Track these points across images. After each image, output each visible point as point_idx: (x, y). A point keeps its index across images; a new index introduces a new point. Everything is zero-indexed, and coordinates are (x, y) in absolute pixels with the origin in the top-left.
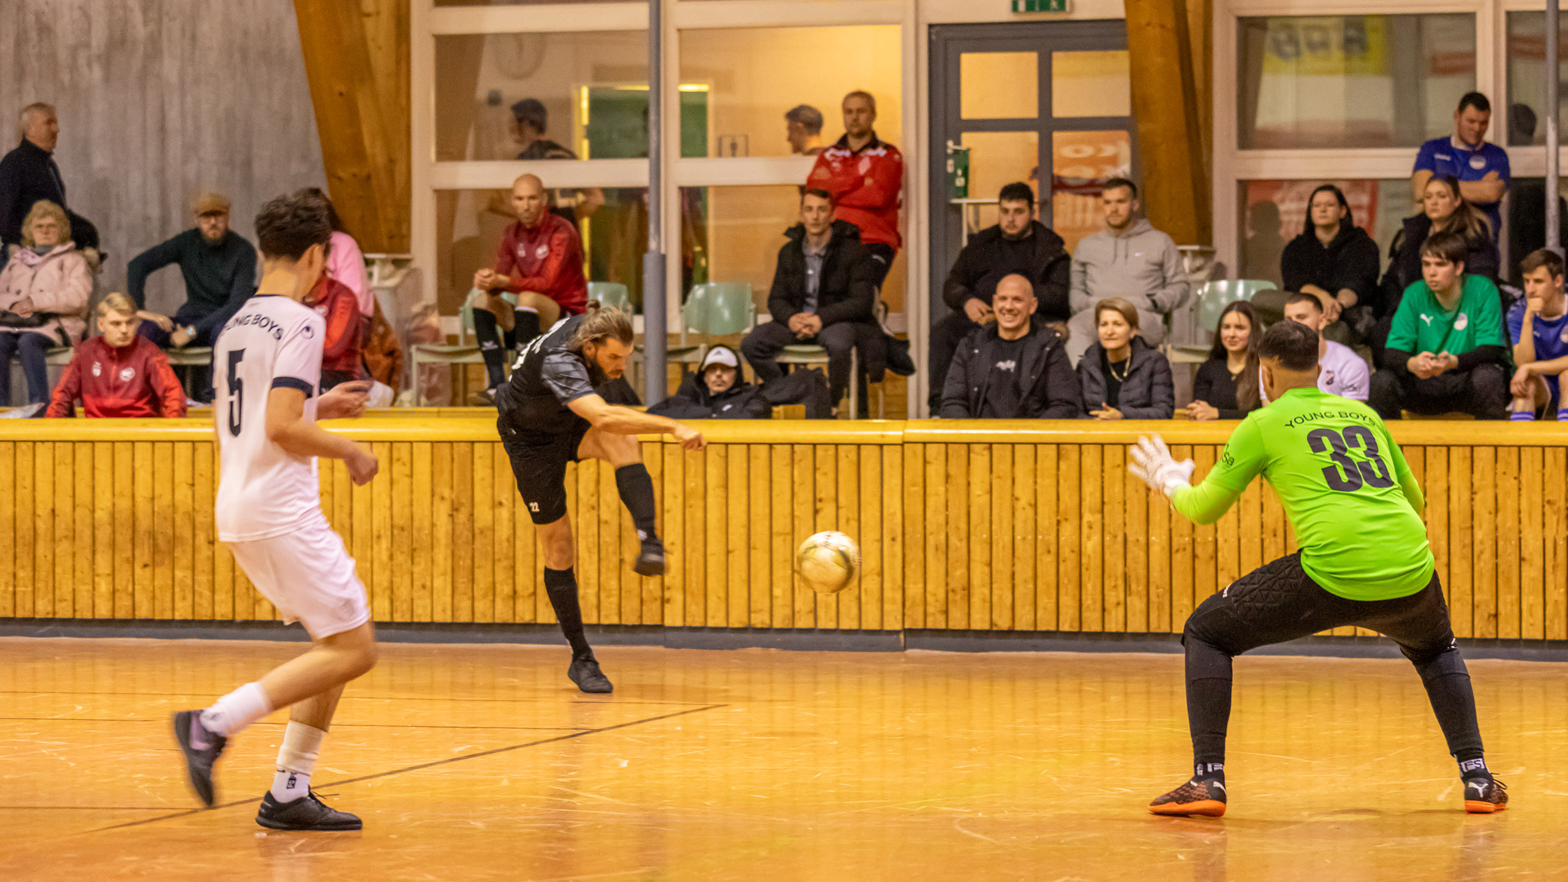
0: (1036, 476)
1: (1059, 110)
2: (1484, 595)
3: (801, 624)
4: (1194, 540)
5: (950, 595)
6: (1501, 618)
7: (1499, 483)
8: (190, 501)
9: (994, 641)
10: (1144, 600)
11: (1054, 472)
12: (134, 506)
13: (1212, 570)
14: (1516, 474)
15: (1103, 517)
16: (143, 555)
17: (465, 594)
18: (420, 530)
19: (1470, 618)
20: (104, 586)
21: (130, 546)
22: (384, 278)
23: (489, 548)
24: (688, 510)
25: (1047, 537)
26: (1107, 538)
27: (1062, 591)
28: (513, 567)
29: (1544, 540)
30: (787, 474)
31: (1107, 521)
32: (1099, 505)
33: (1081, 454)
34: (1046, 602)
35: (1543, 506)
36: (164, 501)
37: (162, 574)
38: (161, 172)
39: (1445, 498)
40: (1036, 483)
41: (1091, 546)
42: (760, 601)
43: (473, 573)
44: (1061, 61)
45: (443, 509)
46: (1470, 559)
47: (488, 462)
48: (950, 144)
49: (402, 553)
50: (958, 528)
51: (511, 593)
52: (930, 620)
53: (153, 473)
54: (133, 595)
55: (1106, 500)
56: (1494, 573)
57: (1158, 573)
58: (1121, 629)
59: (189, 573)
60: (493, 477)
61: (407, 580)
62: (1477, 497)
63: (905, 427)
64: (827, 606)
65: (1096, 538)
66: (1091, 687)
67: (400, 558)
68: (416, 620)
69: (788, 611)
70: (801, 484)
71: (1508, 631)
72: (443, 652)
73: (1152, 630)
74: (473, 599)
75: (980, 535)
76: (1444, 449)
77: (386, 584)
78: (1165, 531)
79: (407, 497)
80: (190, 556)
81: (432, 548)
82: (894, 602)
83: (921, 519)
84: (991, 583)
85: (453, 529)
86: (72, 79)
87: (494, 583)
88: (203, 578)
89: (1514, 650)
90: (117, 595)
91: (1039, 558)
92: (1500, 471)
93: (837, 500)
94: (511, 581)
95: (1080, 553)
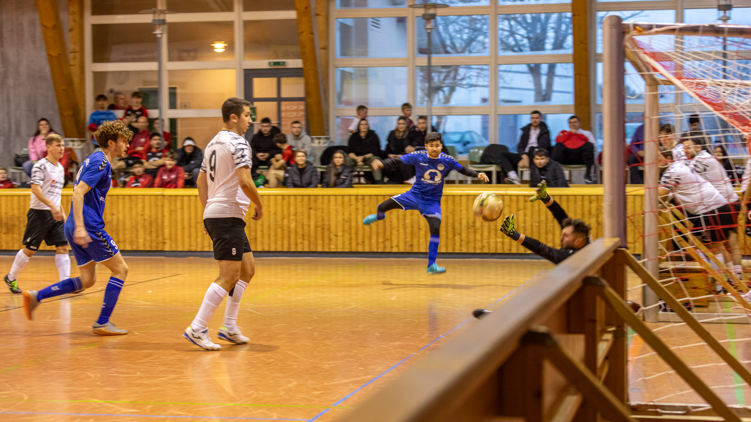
0: (276, 205)
1: (283, 96)
2: (408, 240)
3: (206, 249)
4: (323, 225)
6: (413, 246)
8: (18, 213)
9: (264, 254)
10: (308, 241)
11: (281, 204)
15: (296, 217)
16: (4, 230)
19: (404, 246)
22: (78, 145)
25: (279, 223)
26: (297, 223)
27: (284, 239)
28: (118, 233)
32: (295, 214)
34: (279, 242)
36: (10, 214)
37: (10, 235)
38: (8, 113)
41: (293, 225)
42: (193, 243)
44: (284, 80)
46: (404, 229)
53: (7, 205)
55: (297, 212)
56: (411, 233)
57: (312, 234)
58: (302, 251)
59: (18, 235)
65: (294, 223)
66: (293, 267)
69: (202, 246)
71: (415, 250)
73: (311, 251)
78: (314, 221)
84: (263, 237)
89: (418, 255)
91: (277, 229)
95: (289, 227)
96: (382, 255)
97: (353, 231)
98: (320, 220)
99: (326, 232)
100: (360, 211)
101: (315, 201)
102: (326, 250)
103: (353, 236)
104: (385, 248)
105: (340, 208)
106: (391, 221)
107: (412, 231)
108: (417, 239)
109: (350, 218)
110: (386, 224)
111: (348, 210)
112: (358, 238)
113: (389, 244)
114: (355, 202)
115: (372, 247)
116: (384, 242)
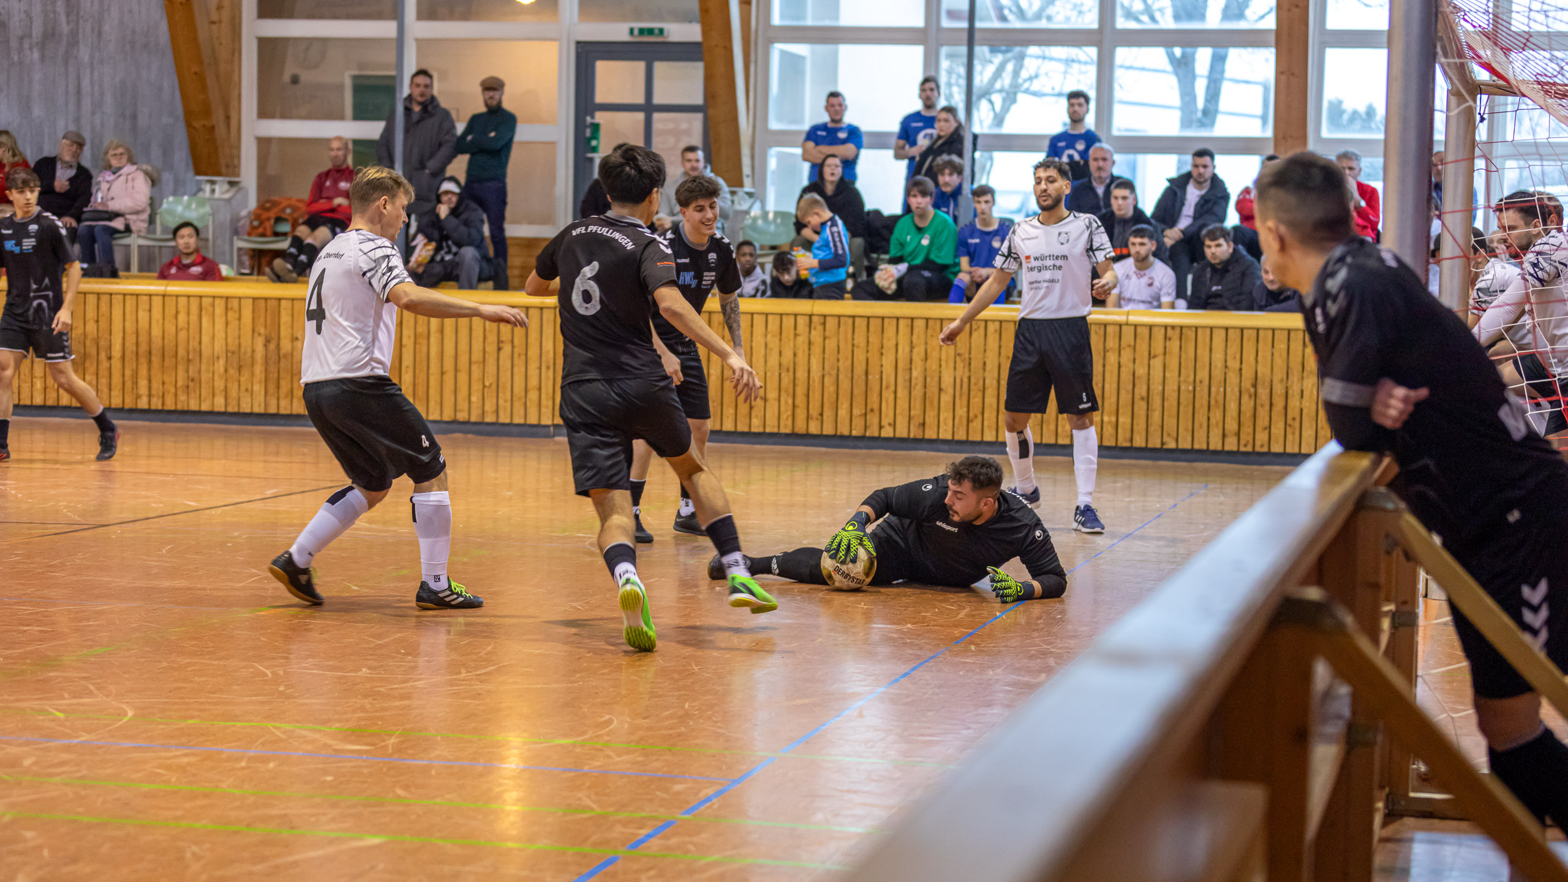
1: (657, 100)
2: (916, 412)
3: (490, 419)
6: (927, 427)
7: (929, 342)
8: (95, 331)
17: (273, 395)
18: (245, 353)
19: (906, 424)
20: (39, 384)
22: (223, 193)
23: (289, 366)
24: (417, 346)
29: (955, 378)
35: (955, 357)
39: (894, 350)
42: (463, 404)
43: (278, 382)
44: (659, 67)
45: (260, 342)
46: (908, 389)
47: (290, 312)
48: (589, 119)
49: (233, 368)
56: (923, 398)
59: (94, 377)
60: (293, 322)
61: (236, 384)
62: (915, 350)
64: (505, 409)
67: (231, 372)
68: (242, 411)
69: (480, 411)
70: (490, 331)
71: (930, 434)
72: (259, 432)
74: (278, 399)
76: (895, 320)
77: (222, 387)
79: (236, 333)
81: (253, 365)
82: (547, 407)
85: (266, 355)
86: (19, 58)
87: (292, 389)
88: (104, 380)
89: (935, 446)
90: (47, 390)
92: (929, 334)
93: (512, 342)
96: (859, 444)
97: (800, 390)
100: (817, 349)
102: (742, 427)
103: (800, 400)
104: (866, 428)
105: (773, 342)
106: (882, 372)
107: (925, 394)
108: (935, 412)
109: (795, 363)
110: (870, 377)
111: (791, 345)
112: (811, 406)
113: (876, 421)
114: (807, 329)
115: (839, 425)
116: (866, 414)
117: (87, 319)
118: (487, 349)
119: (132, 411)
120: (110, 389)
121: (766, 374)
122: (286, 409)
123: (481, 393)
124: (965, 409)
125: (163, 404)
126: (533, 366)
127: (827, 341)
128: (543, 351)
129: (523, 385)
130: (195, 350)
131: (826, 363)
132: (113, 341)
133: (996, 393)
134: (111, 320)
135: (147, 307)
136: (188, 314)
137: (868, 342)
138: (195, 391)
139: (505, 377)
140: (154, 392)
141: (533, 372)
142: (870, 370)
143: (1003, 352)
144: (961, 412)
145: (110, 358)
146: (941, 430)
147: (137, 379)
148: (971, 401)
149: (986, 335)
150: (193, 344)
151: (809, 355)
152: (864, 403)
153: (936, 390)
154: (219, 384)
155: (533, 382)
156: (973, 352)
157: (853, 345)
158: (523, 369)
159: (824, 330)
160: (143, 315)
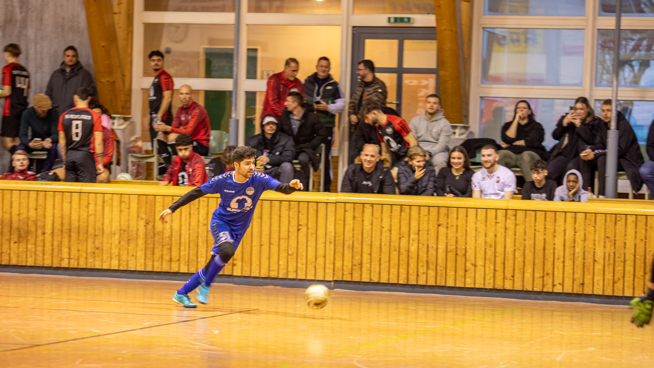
0: (391, 218)
1: (406, 64)
2: (578, 275)
3: (290, 276)
4: (456, 248)
5: (354, 267)
6: (585, 285)
7: (587, 228)
8: (35, 216)
9: (371, 287)
10: (435, 272)
11: (399, 217)
12: (11, 217)
13: (464, 260)
14: (593, 225)
15: (419, 237)
16: (15, 238)
17: (150, 259)
18: (132, 231)
19: (571, 284)
21: (9, 234)
22: (119, 125)
23: (161, 240)
25: (395, 244)
26: (420, 245)
27: (401, 267)
28: (171, 249)
29: (605, 253)
30: (287, 214)
31: (421, 238)
32: (417, 232)
33: (410, 209)
34: (394, 271)
35: (605, 239)
36: (24, 216)
37: (22, 246)
39: (563, 234)
40: (391, 221)
41: (413, 248)
42: (274, 267)
43: (153, 250)
44: (408, 44)
45: (142, 223)
46: (573, 260)
47: (162, 204)
49: (124, 241)
50: (358, 239)
51: (169, 260)
52: (345, 276)
53: (20, 204)
54: (9, 254)
55: (420, 229)
56: (582, 266)
57: (441, 261)
58: (425, 284)
59: (33, 246)
61: (126, 251)
62: (577, 234)
63: (337, 196)
64: (302, 270)
65: (416, 245)
66: (411, 307)
67: (123, 243)
68: (129, 269)
69: (285, 271)
70: (293, 218)
71: (588, 291)
72: (140, 283)
73: (438, 285)
74: (153, 261)
75: (367, 242)
76: (564, 213)
77: (117, 254)
78: (445, 244)
79: (127, 218)
80: (34, 239)
81: (137, 239)
82: (330, 269)
83: (342, 234)
84: (371, 262)
85: (146, 232)
87: (162, 255)
88: (40, 249)
89: (591, 299)
90: (3, 254)
91: (392, 252)
92: (587, 223)
93: (307, 225)
94: (169, 254)
95: (409, 251)
96: (539, 297)
97: (499, 260)
98: (452, 242)
99: (460, 260)
100: (510, 233)
101: (447, 215)
102: (460, 284)
103: (499, 267)
104: (543, 286)
105: (481, 227)
106: (554, 248)
107: (584, 263)
108: (591, 277)
109: (495, 241)
110: (546, 252)
111: (493, 229)
112: (506, 271)
113: (550, 281)
114: (504, 218)
115: (525, 284)
116: (543, 277)
117: (30, 207)
118: (290, 230)
119: (58, 268)
120: (44, 254)
121: (476, 248)
122: (158, 268)
123: (286, 259)
124: (612, 275)
125: (78, 264)
126: (321, 241)
127: (518, 227)
128: (328, 231)
129: (314, 254)
130: (99, 229)
131: (517, 241)
132: (46, 223)
133: (633, 263)
134: (45, 208)
135: (69, 201)
136: (96, 204)
137: (545, 228)
138: (99, 256)
139: (302, 248)
140: (72, 257)
141: (321, 246)
142: (547, 247)
143: (638, 236)
144: (609, 276)
145: (44, 234)
146: (595, 288)
147: (61, 247)
148: (616, 269)
149: (626, 224)
150: (99, 225)
151: (505, 236)
152: (542, 269)
153: (591, 261)
154: (115, 251)
155: (321, 252)
156: (617, 236)
157: (535, 230)
158: (314, 244)
159: (516, 220)
160: (66, 205)
